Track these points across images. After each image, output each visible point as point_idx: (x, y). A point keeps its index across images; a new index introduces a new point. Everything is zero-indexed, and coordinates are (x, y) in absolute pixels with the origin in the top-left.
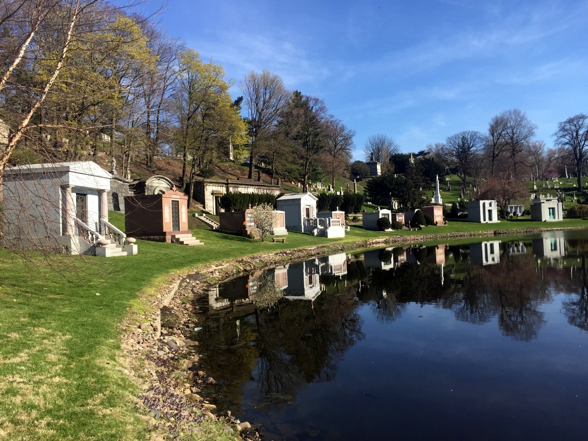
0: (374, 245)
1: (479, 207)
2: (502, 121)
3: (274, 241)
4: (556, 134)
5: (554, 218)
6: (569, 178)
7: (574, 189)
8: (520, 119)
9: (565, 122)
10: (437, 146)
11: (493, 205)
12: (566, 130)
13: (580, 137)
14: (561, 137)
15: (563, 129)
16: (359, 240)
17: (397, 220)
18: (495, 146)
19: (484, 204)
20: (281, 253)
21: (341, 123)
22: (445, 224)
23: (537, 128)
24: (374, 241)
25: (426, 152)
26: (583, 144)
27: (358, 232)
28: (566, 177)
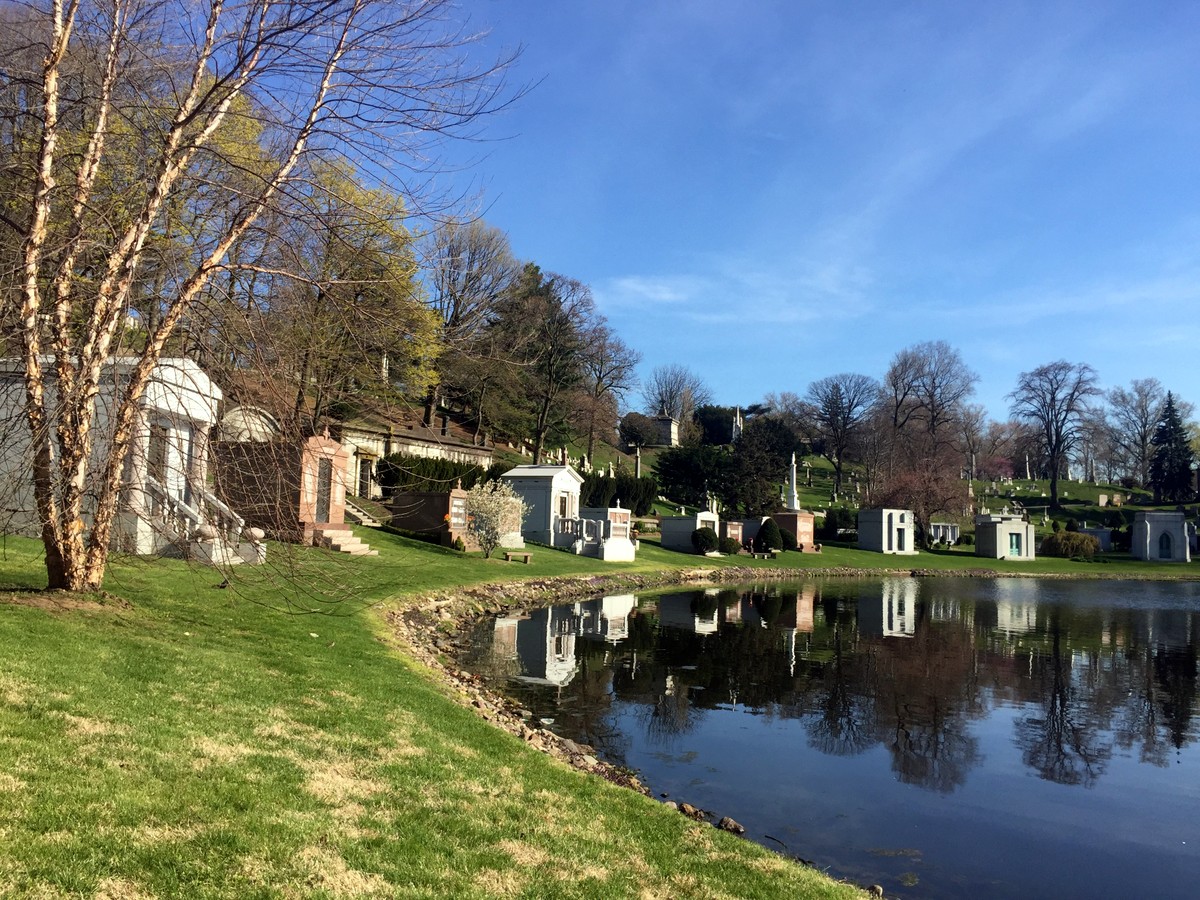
0: (691, 582)
1: (881, 522)
2: (914, 361)
3: (507, 559)
4: (1014, 395)
5: (1020, 553)
6: (1033, 479)
7: (1043, 501)
8: (948, 361)
9: (1032, 374)
10: (784, 398)
11: (906, 519)
12: (1033, 389)
13: (1058, 404)
14: (1023, 400)
15: (1028, 386)
16: (665, 569)
17: (729, 536)
18: (898, 407)
19: (890, 516)
20: (536, 583)
21: (613, 336)
22: (817, 549)
23: (979, 381)
24: (691, 574)
25: (764, 407)
26: (1062, 418)
27: (656, 553)
28: (1026, 477)
